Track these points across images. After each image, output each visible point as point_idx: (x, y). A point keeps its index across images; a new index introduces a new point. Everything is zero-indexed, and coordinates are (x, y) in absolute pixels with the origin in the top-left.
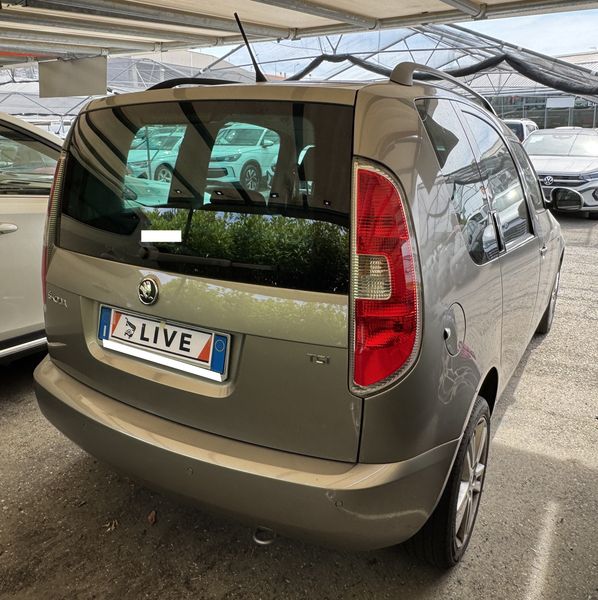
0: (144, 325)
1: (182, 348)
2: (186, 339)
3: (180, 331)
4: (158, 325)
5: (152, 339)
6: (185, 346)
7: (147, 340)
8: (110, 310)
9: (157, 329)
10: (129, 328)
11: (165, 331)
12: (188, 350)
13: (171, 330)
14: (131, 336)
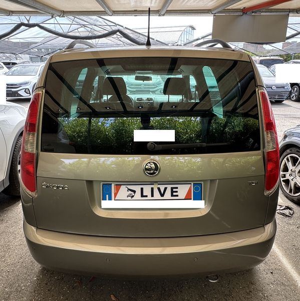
0: (142, 189)
1: (172, 195)
2: (174, 190)
3: (169, 187)
4: (152, 186)
5: (149, 195)
6: (174, 194)
7: (146, 196)
8: (111, 184)
9: (152, 189)
10: (130, 192)
11: (159, 189)
12: (177, 196)
13: (162, 188)
14: (133, 196)
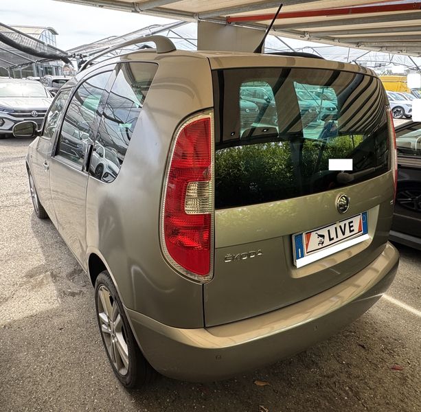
0: (329, 231)
1: (350, 231)
2: (351, 225)
3: (347, 223)
4: (335, 225)
5: (335, 237)
6: (352, 229)
7: (333, 239)
8: (302, 234)
9: (336, 228)
10: (320, 238)
11: (340, 227)
12: (353, 230)
13: (342, 224)
14: (323, 243)
